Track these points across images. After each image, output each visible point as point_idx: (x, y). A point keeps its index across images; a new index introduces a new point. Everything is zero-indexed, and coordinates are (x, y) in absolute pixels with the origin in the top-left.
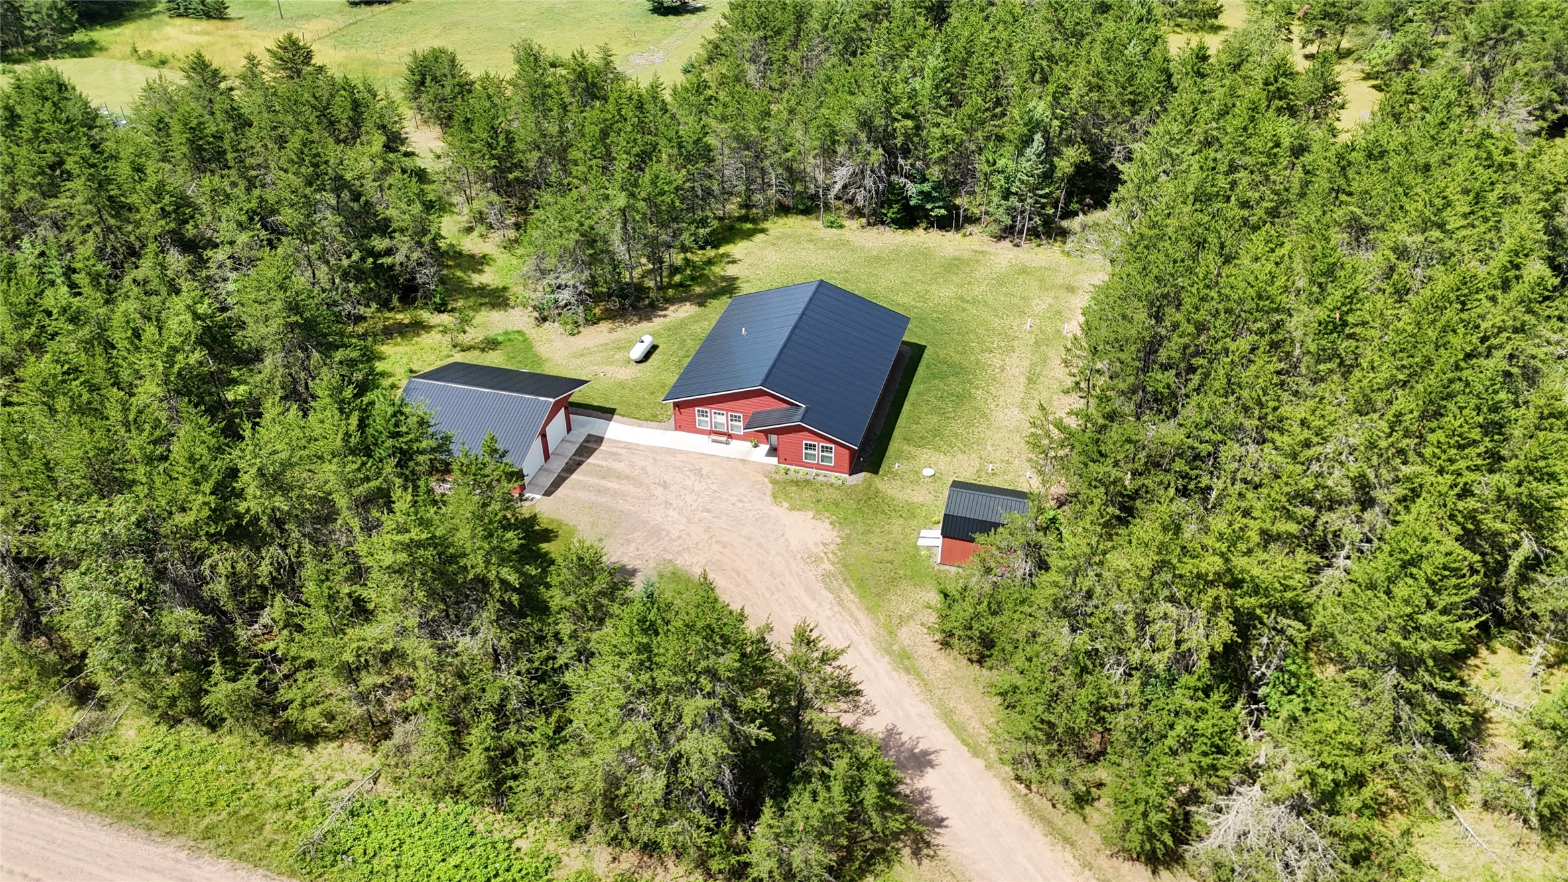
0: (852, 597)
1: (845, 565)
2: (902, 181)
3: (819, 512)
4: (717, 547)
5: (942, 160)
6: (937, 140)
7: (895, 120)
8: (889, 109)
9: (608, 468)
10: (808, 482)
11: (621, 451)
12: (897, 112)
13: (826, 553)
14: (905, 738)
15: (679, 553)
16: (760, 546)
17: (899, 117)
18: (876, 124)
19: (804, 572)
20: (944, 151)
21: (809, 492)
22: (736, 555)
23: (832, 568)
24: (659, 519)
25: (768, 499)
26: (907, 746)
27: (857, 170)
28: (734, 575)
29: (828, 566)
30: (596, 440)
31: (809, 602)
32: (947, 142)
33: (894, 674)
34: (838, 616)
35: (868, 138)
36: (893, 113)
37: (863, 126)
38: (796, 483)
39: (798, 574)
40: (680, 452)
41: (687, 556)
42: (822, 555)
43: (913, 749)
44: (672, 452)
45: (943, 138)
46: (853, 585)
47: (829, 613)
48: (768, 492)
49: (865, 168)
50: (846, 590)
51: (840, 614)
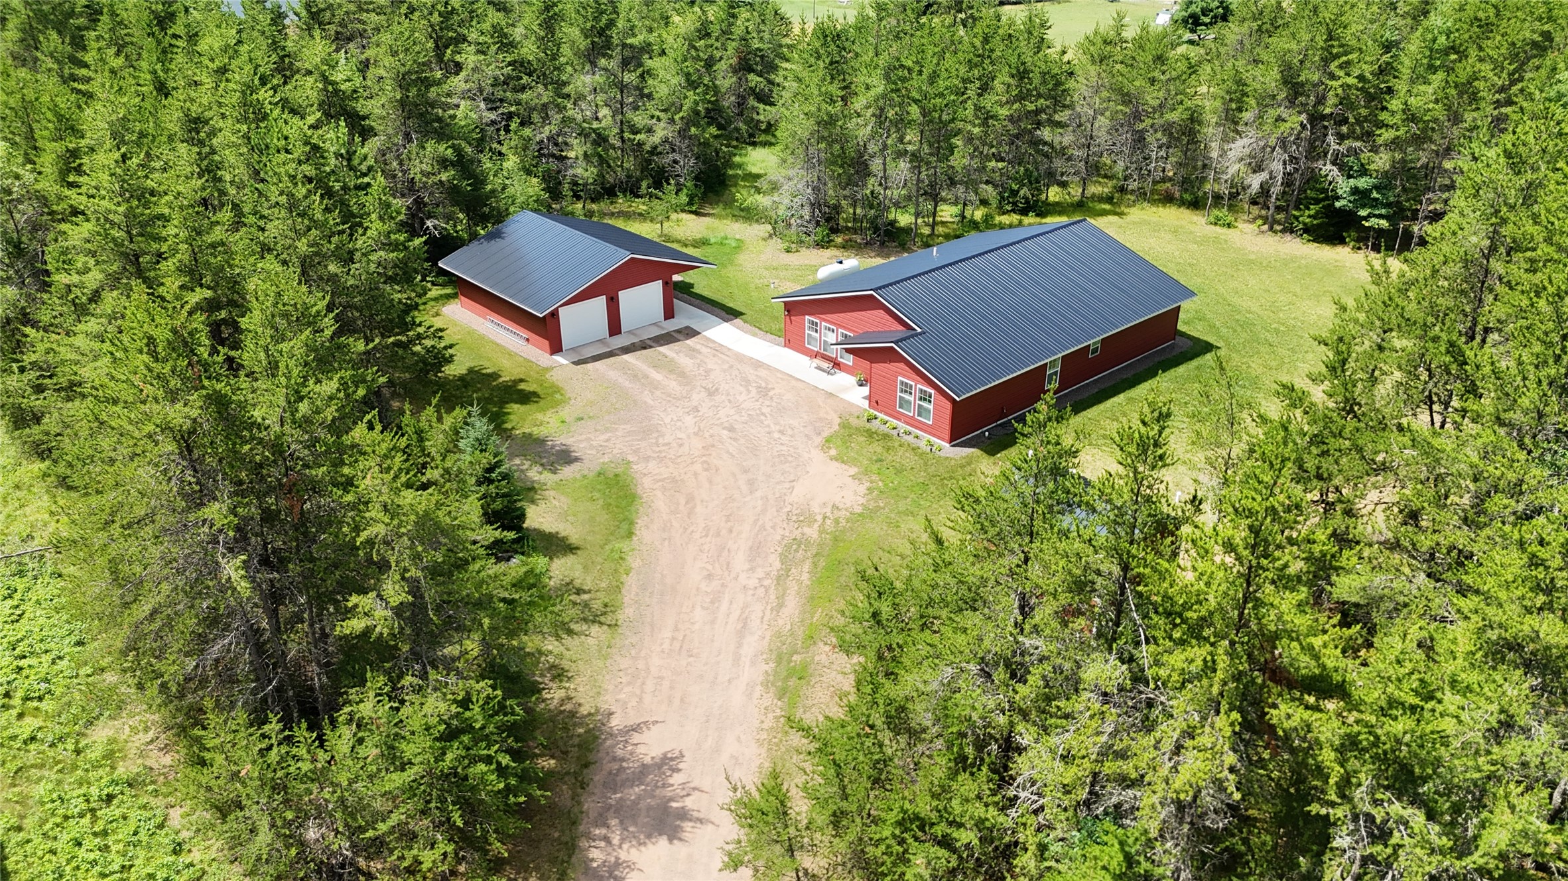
1: (836, 539)
2: (1328, 169)
3: (866, 472)
4: (698, 467)
5: (1395, 144)
6: (1393, 113)
7: (1332, 77)
8: (1326, 61)
9: (672, 360)
10: (886, 437)
11: (704, 350)
12: (1340, 67)
13: (825, 518)
14: (676, 779)
15: (647, 459)
16: (751, 483)
17: (1341, 73)
18: (1302, 78)
19: (773, 527)
20: (1402, 131)
21: (877, 447)
22: (710, 482)
23: (815, 536)
24: (667, 420)
25: (818, 440)
26: (668, 792)
27: (1262, 143)
28: (683, 501)
29: (812, 532)
30: (690, 333)
31: (740, 562)
32: (1411, 117)
33: (759, 690)
34: (761, 591)
35: (1291, 102)
36: (1333, 66)
37: (1285, 82)
38: (870, 434)
39: (763, 528)
40: (768, 367)
41: (652, 465)
42: (819, 518)
43: (672, 799)
44: (758, 364)
45: (1404, 111)
46: (822, 563)
47: (753, 582)
48: (826, 434)
49: (1272, 141)
50: (807, 567)
51: (767, 589)
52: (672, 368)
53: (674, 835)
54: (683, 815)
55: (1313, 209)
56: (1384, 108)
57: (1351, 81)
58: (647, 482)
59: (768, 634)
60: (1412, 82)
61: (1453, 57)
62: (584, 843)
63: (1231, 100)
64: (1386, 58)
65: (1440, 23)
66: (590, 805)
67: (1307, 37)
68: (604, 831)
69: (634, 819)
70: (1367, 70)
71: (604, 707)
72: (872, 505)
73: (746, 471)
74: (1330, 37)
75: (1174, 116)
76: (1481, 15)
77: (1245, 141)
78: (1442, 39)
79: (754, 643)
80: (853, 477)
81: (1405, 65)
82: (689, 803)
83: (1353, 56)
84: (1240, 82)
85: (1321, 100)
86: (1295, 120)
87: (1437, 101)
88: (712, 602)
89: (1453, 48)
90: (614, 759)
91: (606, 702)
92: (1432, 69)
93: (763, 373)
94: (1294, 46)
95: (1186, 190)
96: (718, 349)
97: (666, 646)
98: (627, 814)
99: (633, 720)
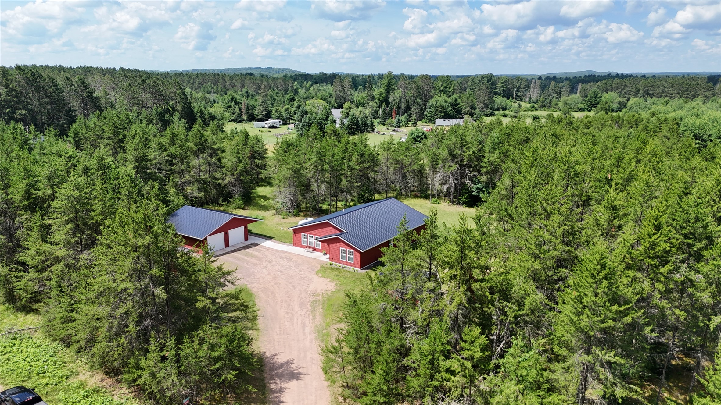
0: (321, 310)
1: (329, 299)
2: (468, 182)
3: (334, 280)
4: (273, 284)
5: (487, 173)
6: (485, 163)
7: (465, 152)
8: (462, 147)
9: (251, 253)
10: (337, 269)
11: (262, 249)
12: (466, 149)
13: (323, 294)
14: (293, 365)
15: (253, 283)
16: (294, 286)
17: (467, 151)
18: (455, 153)
19: (306, 298)
20: (489, 168)
21: (335, 272)
22: (278, 287)
23: (321, 299)
24: (256, 271)
25: (314, 272)
26: (292, 369)
27: (445, 175)
28: (270, 294)
29: (320, 298)
30: (256, 245)
31: (297, 308)
32: (491, 164)
33: (314, 341)
34: (307, 315)
35: (453, 161)
36: (464, 149)
37: (450, 154)
38: (332, 269)
39: (302, 298)
40: (289, 253)
41: (255, 285)
42: (321, 294)
43: (294, 370)
44: (285, 252)
45: (488, 162)
46: (326, 306)
47: (303, 313)
48: (316, 270)
49: (449, 174)
50: (321, 307)
51: (309, 315)
52: (252, 256)
53: (298, 379)
54: (299, 374)
55: (465, 196)
56: (482, 162)
57: (471, 153)
58: (255, 290)
59: (313, 326)
60: (490, 153)
61: (501, 145)
62: (268, 385)
63: (433, 161)
64: (480, 146)
65: (495, 134)
66: (267, 375)
67: (455, 140)
68: (274, 381)
69: (283, 377)
70: (475, 150)
71: (262, 351)
72: (338, 288)
73: (290, 283)
74: (462, 140)
75: (415, 167)
76: (507, 132)
77: (440, 174)
78: (496, 140)
79: (308, 330)
80: (330, 281)
81: (487, 148)
82: (300, 371)
83: (470, 145)
84: (435, 155)
85: (462, 160)
86: (454, 167)
87: (498, 158)
88: (291, 320)
89: (500, 142)
90: (271, 363)
91: (262, 350)
92: (495, 149)
93: (287, 254)
94: (450, 142)
95: (422, 193)
96: (268, 249)
97: (278, 333)
98: (281, 376)
99: (273, 353)
